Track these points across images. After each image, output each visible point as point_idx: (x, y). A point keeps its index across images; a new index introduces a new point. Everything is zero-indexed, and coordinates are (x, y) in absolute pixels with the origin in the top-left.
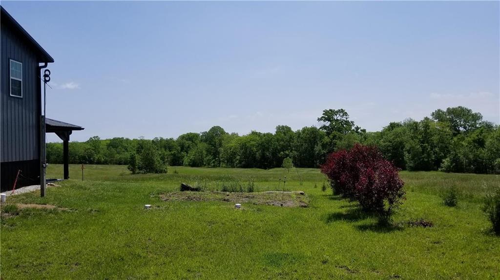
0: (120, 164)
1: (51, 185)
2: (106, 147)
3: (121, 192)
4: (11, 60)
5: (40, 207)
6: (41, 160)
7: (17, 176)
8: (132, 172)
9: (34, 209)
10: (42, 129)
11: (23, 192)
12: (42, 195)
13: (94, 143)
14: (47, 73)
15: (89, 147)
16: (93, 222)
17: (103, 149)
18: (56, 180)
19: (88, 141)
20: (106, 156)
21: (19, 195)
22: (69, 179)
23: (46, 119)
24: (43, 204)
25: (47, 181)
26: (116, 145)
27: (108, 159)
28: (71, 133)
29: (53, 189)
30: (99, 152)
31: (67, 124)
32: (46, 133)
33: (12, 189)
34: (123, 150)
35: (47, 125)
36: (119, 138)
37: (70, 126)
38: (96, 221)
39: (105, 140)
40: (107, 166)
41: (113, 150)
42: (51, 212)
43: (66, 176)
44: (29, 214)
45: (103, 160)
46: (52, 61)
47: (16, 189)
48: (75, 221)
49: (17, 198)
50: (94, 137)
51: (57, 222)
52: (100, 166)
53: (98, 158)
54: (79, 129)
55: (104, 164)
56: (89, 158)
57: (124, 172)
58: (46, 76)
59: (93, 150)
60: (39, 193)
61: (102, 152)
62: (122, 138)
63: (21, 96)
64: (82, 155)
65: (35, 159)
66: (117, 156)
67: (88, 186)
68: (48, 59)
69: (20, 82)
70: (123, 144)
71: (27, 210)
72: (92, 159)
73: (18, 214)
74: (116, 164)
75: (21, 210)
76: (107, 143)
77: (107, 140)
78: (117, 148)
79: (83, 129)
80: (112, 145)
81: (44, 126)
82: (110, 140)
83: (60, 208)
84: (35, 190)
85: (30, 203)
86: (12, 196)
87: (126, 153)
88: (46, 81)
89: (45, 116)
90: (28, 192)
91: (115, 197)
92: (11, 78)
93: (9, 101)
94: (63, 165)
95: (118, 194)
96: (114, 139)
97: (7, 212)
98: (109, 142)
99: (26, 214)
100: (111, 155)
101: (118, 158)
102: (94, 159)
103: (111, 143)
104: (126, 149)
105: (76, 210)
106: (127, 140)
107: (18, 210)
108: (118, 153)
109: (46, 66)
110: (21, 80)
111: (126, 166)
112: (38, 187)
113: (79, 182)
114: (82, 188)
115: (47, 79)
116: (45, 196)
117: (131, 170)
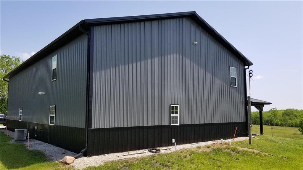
0: (292, 126)
1: (254, 137)
2: (282, 115)
3: (300, 147)
4: (231, 67)
5: (250, 150)
6: (249, 123)
7: (236, 131)
8: (301, 133)
9: (247, 151)
10: (249, 104)
11: (239, 140)
12: (250, 143)
13: (274, 112)
14: (251, 72)
15: (270, 115)
16: (285, 165)
17: (279, 116)
18: (256, 134)
19: (269, 111)
20: (282, 121)
21: (237, 142)
22: (263, 135)
23: (251, 99)
24: (251, 149)
25: (252, 134)
26: (289, 114)
27: (284, 123)
28: (263, 106)
29: (255, 140)
30: (277, 118)
31: (262, 101)
32: (251, 107)
33: (233, 138)
34: (294, 117)
35: (251, 102)
36: (291, 109)
37: (264, 102)
38: (288, 165)
39: (281, 111)
40: (283, 127)
41: (287, 117)
42: (257, 155)
43: (262, 132)
44: (245, 154)
45: (280, 123)
46: (252, 64)
47: (235, 138)
48: (273, 163)
49: (237, 143)
50: (273, 108)
51: (262, 161)
52: (278, 128)
53: (277, 122)
54: (269, 104)
55: (280, 126)
56: (270, 121)
57: (296, 132)
58: (250, 73)
59: (273, 116)
60: (248, 142)
61: (279, 118)
62: (293, 109)
63: (236, 86)
64: (266, 120)
65: (244, 121)
66: (290, 122)
67: (276, 140)
68: (249, 64)
69: (236, 78)
70: (294, 113)
71: (244, 152)
72: (272, 122)
73: (238, 153)
74: (289, 126)
75: (240, 151)
76: (282, 112)
77: (282, 110)
78: (289, 116)
79: (271, 104)
80: (285, 114)
81: (250, 103)
82: (285, 110)
83: (262, 153)
84: (245, 140)
85: (244, 148)
86: (234, 142)
87: (296, 119)
88: (250, 77)
89: (250, 97)
90: (242, 140)
91: (297, 150)
92: (231, 76)
93: (230, 89)
94: (260, 125)
95: (298, 148)
96: (287, 110)
97: (233, 151)
98: (284, 112)
99: (243, 153)
100: (285, 120)
101: (291, 122)
102: (274, 123)
103: (285, 112)
104: (296, 117)
105: (272, 155)
106: (297, 110)
107: (238, 151)
108: (290, 119)
109: (248, 68)
110: (236, 77)
111: (297, 129)
112: (247, 138)
113: (270, 137)
114: (273, 141)
115: (251, 75)
116: (252, 144)
117: (301, 132)
